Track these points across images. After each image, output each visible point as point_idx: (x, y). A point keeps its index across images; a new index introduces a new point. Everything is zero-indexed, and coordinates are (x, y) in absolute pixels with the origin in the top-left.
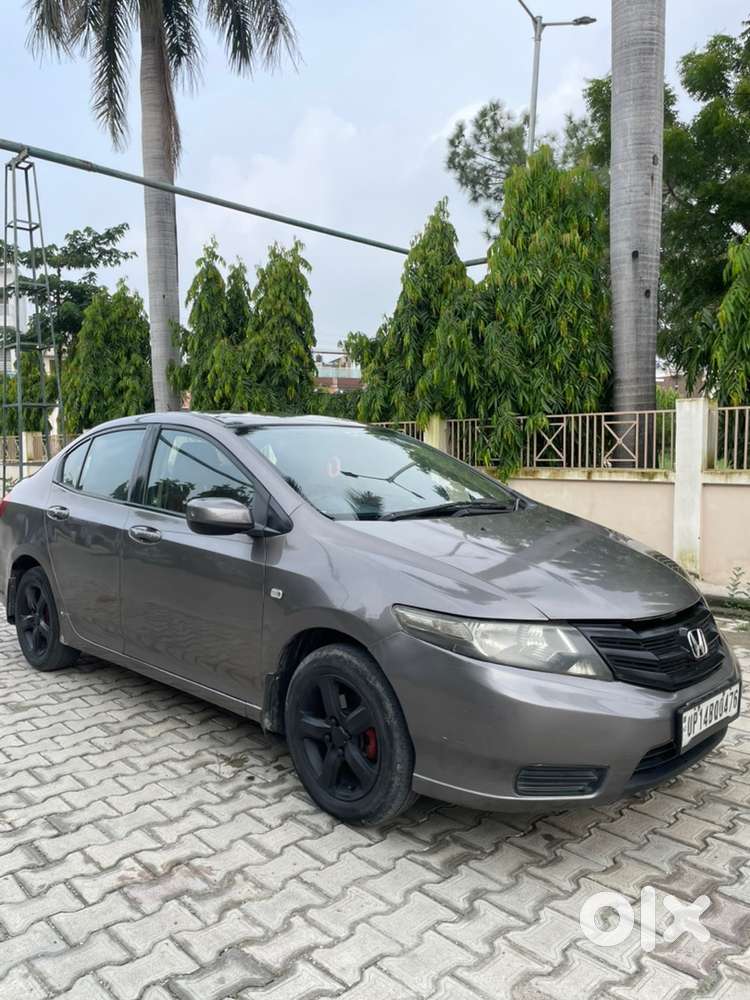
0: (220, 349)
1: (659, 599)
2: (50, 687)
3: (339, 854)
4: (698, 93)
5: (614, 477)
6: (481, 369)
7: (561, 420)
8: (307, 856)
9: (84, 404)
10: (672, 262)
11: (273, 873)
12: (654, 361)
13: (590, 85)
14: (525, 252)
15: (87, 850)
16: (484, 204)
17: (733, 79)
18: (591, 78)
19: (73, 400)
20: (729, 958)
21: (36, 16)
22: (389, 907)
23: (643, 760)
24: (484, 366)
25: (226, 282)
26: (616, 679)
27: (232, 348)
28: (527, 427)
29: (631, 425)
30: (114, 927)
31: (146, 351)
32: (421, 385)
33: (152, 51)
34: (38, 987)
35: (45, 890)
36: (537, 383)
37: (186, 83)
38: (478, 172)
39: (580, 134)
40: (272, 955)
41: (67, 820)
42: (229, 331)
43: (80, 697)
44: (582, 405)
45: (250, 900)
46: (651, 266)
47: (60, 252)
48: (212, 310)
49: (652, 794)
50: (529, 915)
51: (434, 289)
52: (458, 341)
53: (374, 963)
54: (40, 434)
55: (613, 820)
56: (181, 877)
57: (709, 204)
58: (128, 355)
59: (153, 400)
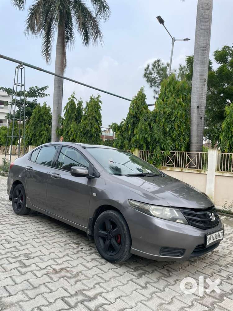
0: (73, 125)
1: (202, 204)
2: (22, 220)
3: (108, 270)
4: (219, 62)
5: (189, 171)
6: (151, 136)
7: (174, 153)
8: (99, 270)
9: (30, 138)
10: (209, 109)
11: (90, 273)
12: (203, 138)
13: (187, 58)
14: (166, 103)
15: (37, 264)
16: (154, 88)
17: (229, 58)
18: (188, 56)
19: (27, 136)
20: (217, 303)
21: (27, 25)
22: (123, 284)
23: (196, 248)
24: (152, 135)
25: (76, 105)
26: (189, 225)
27: (77, 125)
28: (164, 154)
29: (195, 156)
30: (46, 284)
31: (50, 123)
32: (133, 140)
33: (61, 38)
34: (26, 297)
35: (25, 273)
36: (168, 142)
37: (69, 47)
38: (153, 79)
39: (183, 70)
40: (91, 294)
41: (30, 255)
42: (76, 119)
43: (31, 223)
44: (181, 149)
45: (83, 280)
46: (203, 111)
47: (27, 92)
48: (72, 113)
49: (198, 261)
50: (162, 289)
51: (139, 112)
52: (145, 128)
53: (119, 298)
54: (15, 146)
55: (186, 267)
56: (64, 273)
57: (220, 93)
58: (45, 124)
59: (51, 138)
